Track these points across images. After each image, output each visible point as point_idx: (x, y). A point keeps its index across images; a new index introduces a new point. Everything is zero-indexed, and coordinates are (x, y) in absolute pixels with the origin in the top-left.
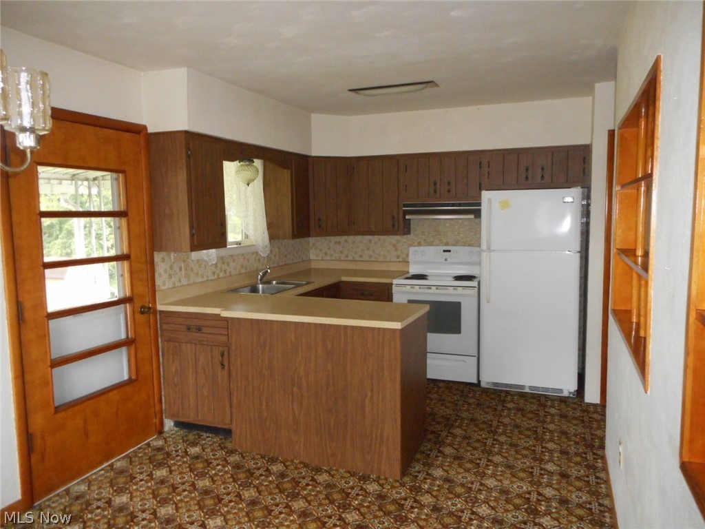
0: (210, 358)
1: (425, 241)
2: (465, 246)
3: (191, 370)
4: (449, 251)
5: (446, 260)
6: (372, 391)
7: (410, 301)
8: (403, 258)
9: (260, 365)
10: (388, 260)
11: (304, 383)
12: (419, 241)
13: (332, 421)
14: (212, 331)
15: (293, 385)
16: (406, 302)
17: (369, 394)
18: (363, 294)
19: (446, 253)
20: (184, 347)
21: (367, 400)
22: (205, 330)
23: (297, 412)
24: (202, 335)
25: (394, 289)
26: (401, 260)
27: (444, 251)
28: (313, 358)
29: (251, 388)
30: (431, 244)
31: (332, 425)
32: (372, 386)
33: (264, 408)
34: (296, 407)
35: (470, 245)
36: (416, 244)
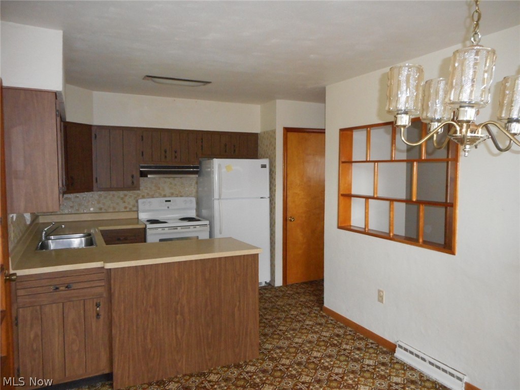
0: (82, 312)
1: (148, 194)
2: (177, 197)
3: (57, 331)
4: (170, 201)
5: (168, 207)
6: (239, 301)
7: (161, 240)
8: (131, 209)
9: (145, 305)
10: (117, 210)
11: (186, 310)
12: (143, 194)
13: (210, 333)
14: (86, 285)
15: (176, 314)
16: (158, 241)
17: (238, 304)
18: (119, 239)
19: (167, 203)
20: (47, 309)
21: (236, 309)
22: (74, 286)
23: (179, 335)
24: (72, 291)
25: (149, 232)
26: (128, 210)
27: (166, 201)
28: (194, 288)
29: (135, 328)
30: (153, 197)
31: (210, 336)
32: (240, 297)
33: (149, 341)
34: (179, 330)
35: (181, 196)
36: (141, 196)
